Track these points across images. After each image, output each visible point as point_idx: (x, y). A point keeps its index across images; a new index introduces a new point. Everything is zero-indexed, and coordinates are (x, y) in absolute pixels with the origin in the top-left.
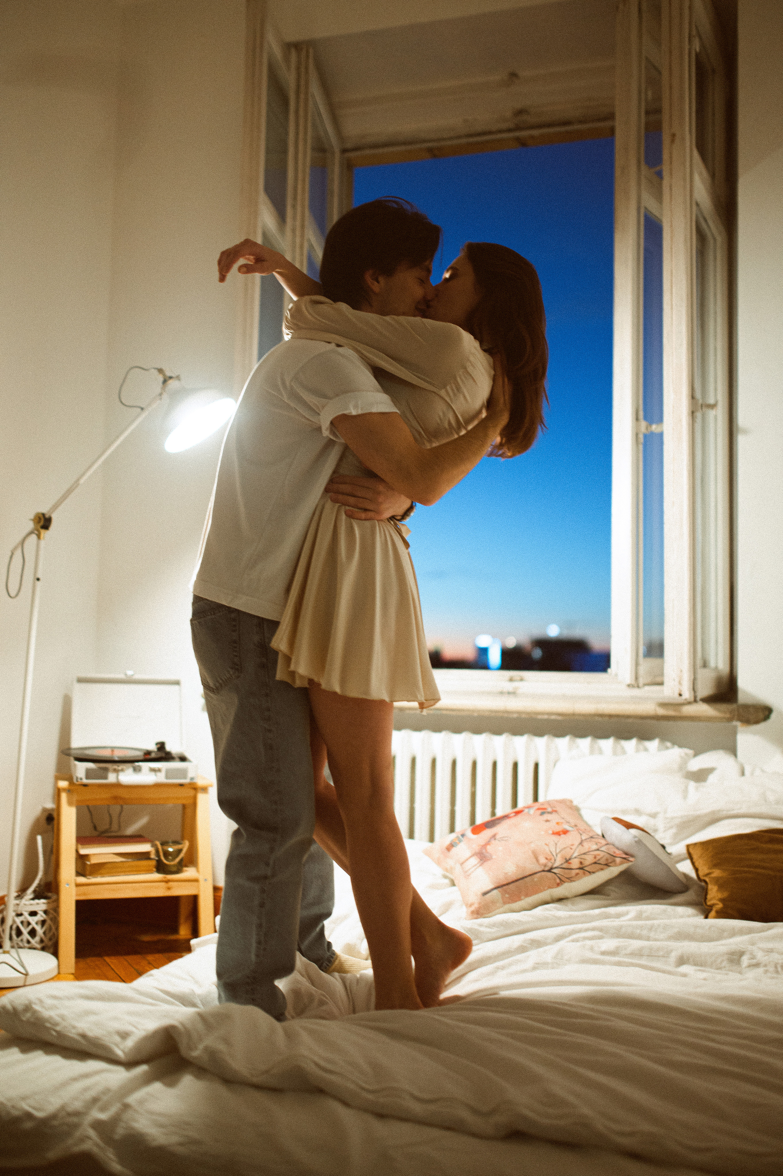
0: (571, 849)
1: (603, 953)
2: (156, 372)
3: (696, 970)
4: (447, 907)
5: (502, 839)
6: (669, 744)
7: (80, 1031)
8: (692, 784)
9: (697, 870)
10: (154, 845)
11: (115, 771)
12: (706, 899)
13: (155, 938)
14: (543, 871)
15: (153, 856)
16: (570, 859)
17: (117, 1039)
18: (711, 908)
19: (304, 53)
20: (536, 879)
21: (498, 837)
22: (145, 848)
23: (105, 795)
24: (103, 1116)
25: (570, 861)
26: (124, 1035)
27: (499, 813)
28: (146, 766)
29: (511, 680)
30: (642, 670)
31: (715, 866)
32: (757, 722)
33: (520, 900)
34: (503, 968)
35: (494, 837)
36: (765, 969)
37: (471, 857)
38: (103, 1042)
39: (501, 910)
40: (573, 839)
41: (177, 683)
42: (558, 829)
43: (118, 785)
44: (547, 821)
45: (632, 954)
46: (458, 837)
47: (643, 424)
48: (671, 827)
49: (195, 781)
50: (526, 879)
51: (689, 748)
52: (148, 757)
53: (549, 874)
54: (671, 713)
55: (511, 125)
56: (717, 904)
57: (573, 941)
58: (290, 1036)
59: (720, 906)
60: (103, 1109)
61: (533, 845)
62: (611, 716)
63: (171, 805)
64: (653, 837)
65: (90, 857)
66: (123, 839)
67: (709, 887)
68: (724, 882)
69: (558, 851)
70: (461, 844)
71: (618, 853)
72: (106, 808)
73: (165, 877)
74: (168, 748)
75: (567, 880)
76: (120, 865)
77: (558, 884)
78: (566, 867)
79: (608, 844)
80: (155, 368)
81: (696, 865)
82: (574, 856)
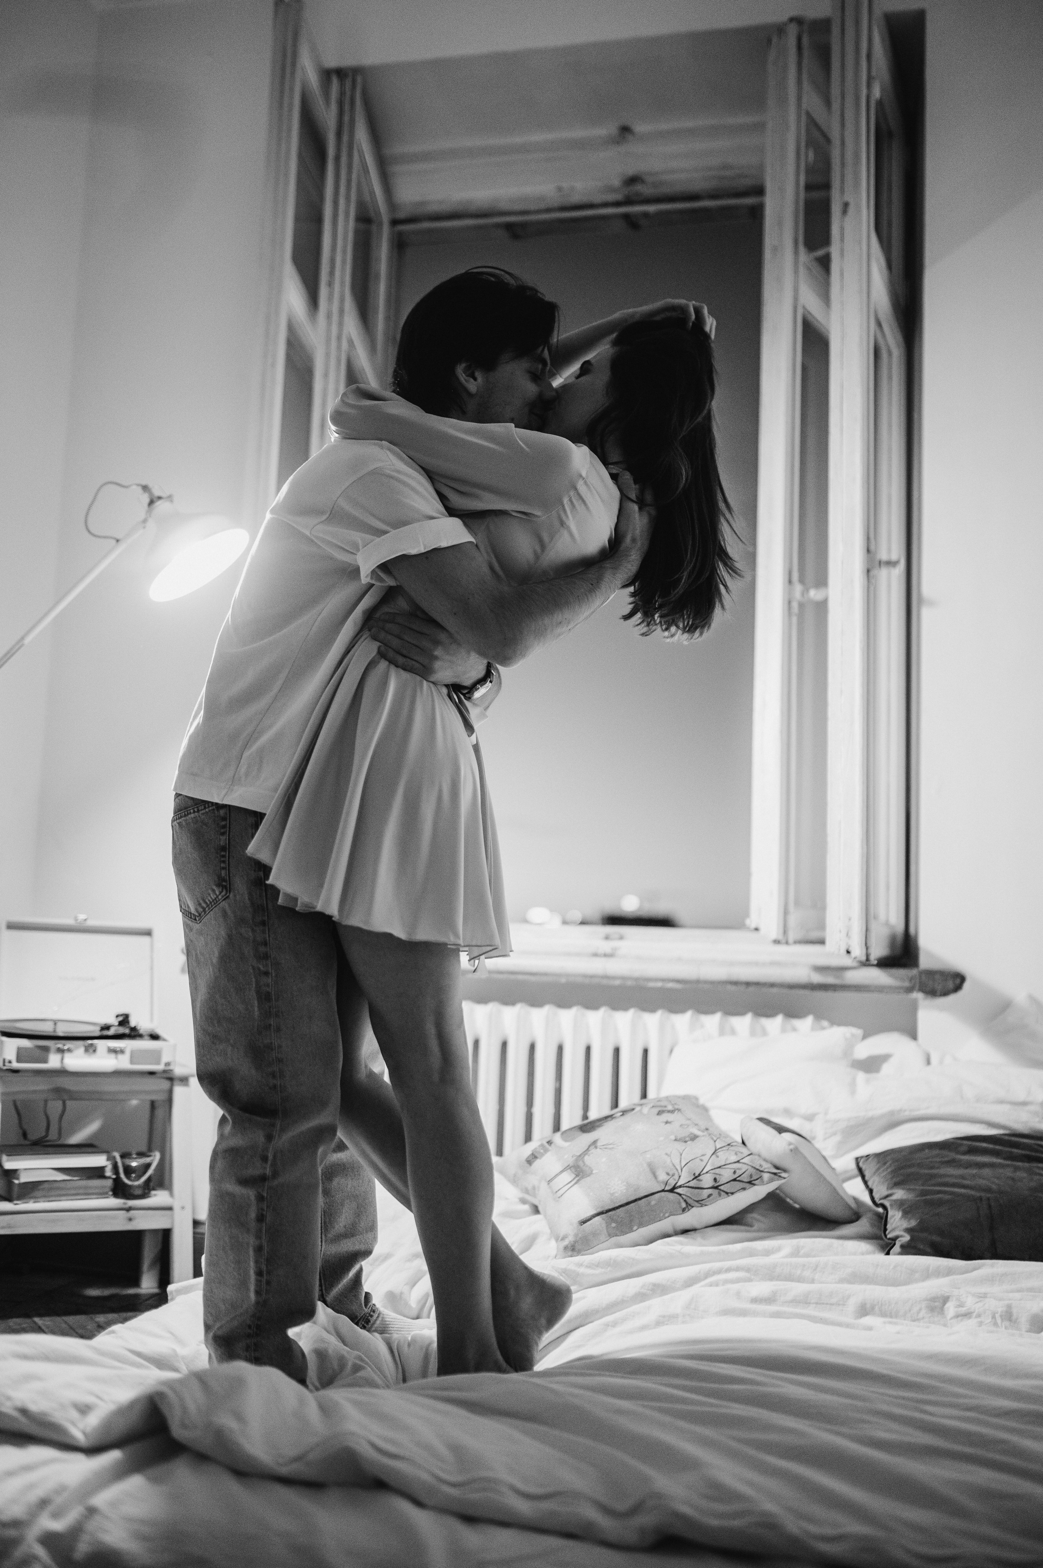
0: (702, 1160)
1: (755, 1300)
2: (140, 490)
3: (885, 1323)
4: (530, 1241)
5: (605, 1147)
6: (825, 1023)
7: (19, 1404)
8: (861, 1076)
9: (871, 1191)
10: (110, 1158)
11: (60, 1051)
12: (885, 1230)
13: (107, 1292)
14: (663, 1191)
15: (109, 1173)
16: (699, 1175)
17: (74, 1414)
18: (893, 1242)
19: (348, 84)
20: (653, 1203)
21: (599, 1144)
22: (98, 1160)
23: (42, 1085)
24: (58, 1526)
25: (700, 1178)
26: (84, 1409)
27: (593, 1115)
28: (102, 1045)
29: (607, 938)
30: (792, 920)
31: (897, 1185)
32: (945, 994)
33: (631, 1231)
34: (615, 1324)
35: (595, 1143)
36: (979, 1320)
37: (562, 1172)
38: (53, 1420)
39: (605, 1245)
40: (704, 1147)
41: (148, 933)
42: (683, 1133)
43: (62, 1072)
44: (668, 1122)
45: (795, 1302)
46: (538, 1148)
47: (798, 588)
48: (835, 1134)
49: (171, 1067)
50: (639, 1202)
51: (858, 1026)
52: (105, 1033)
53: (671, 1196)
54: (830, 980)
55: (618, 197)
56: (901, 1236)
57: (711, 1285)
58: (325, 1409)
59: (907, 1238)
60: (56, 1515)
61: (648, 1156)
62: (748, 984)
63: (134, 1102)
64: (813, 1145)
65: (18, 1172)
66: (67, 1149)
67: (890, 1213)
68: (911, 1207)
69: (683, 1165)
70: (548, 1154)
71: (767, 1166)
72: (42, 1104)
73: (125, 1204)
74: (133, 1023)
75: (696, 1204)
76: (62, 1185)
77: (684, 1210)
78: (695, 1186)
79: (751, 1154)
80: (138, 485)
81: (870, 1184)
82: (705, 1171)
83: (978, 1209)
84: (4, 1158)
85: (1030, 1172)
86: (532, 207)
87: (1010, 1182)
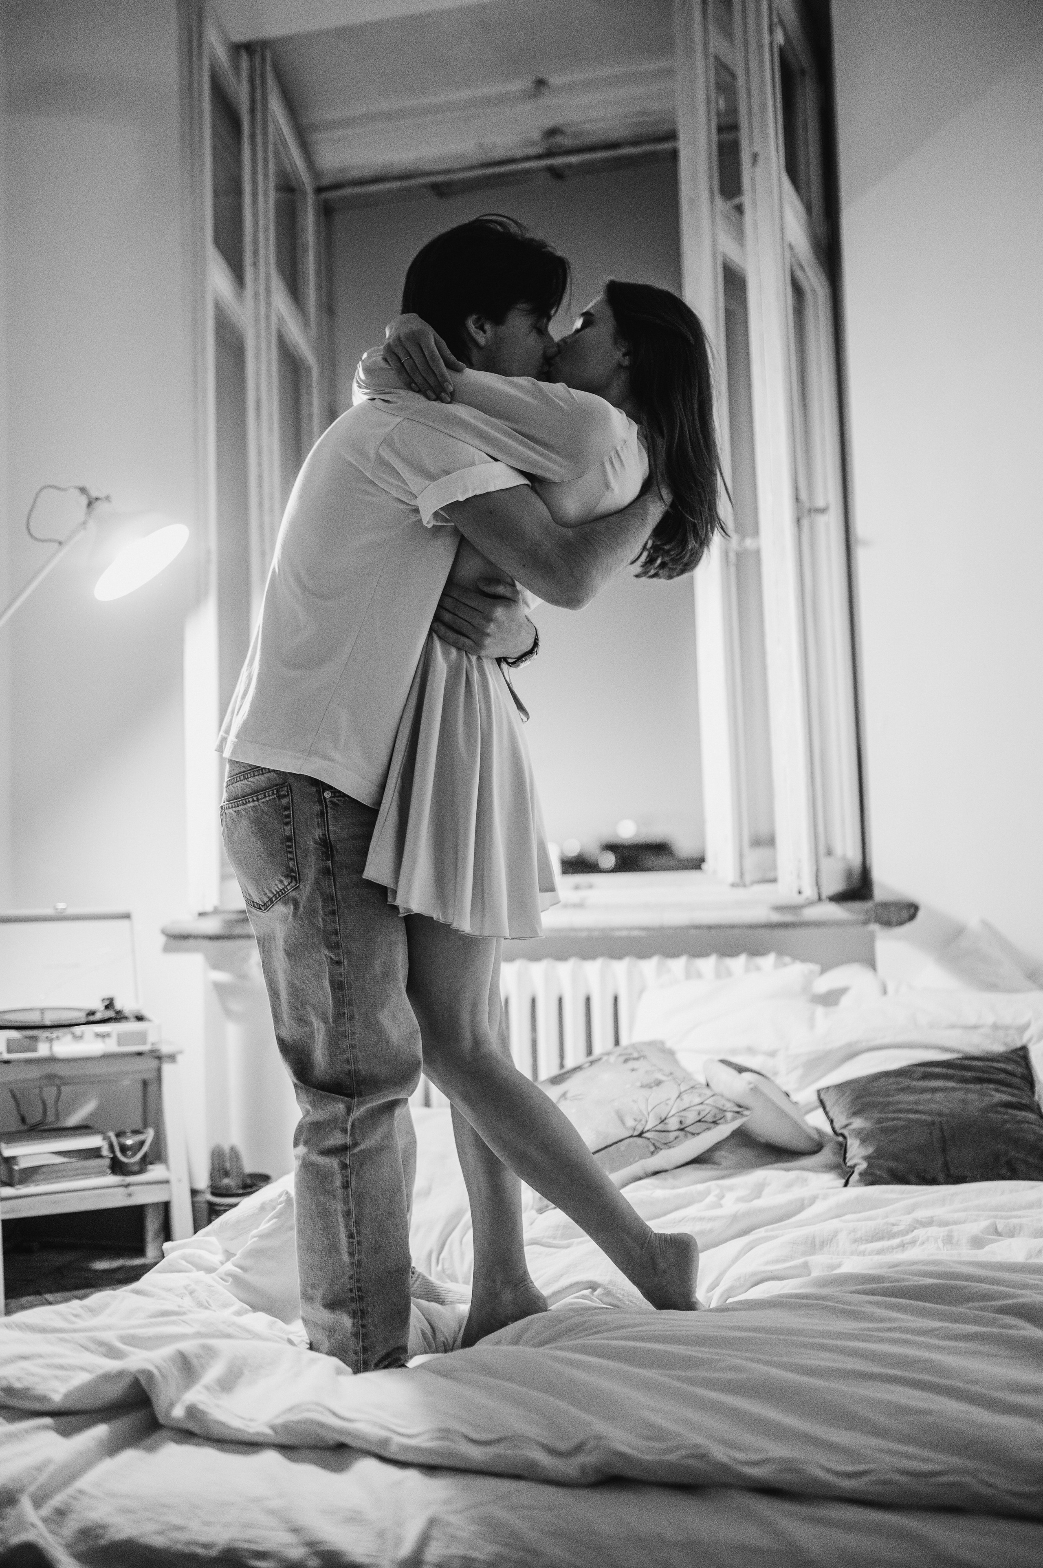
0: (667, 1104)
2: (77, 493)
5: (575, 1098)
6: (787, 959)
8: (820, 1010)
9: (832, 1122)
10: (107, 1138)
11: (48, 1039)
12: (845, 1159)
14: (631, 1136)
15: (105, 1152)
16: (665, 1119)
18: (852, 1171)
19: (257, 58)
20: (622, 1149)
21: (569, 1095)
22: (94, 1141)
23: (33, 1073)
25: (666, 1121)
27: (570, 1064)
28: (89, 1031)
29: (577, 888)
30: (749, 863)
31: (855, 1114)
32: (901, 923)
40: (669, 1091)
41: (127, 916)
42: (648, 1079)
43: (52, 1060)
44: (633, 1070)
47: (735, 539)
48: (797, 1068)
49: (158, 1047)
50: (609, 1149)
51: (815, 962)
52: (91, 1019)
53: (640, 1141)
54: (788, 918)
55: (540, 150)
56: (860, 1164)
59: (863, 1166)
61: (616, 1103)
62: (710, 927)
63: (126, 1082)
64: (772, 1082)
65: (18, 1159)
66: (64, 1133)
67: (849, 1142)
68: (867, 1135)
69: (650, 1108)
71: (729, 1106)
72: (37, 1091)
73: (123, 1180)
74: (118, 1005)
75: (664, 1146)
76: (61, 1167)
77: (652, 1153)
78: (662, 1129)
79: (715, 1095)
80: (76, 487)
81: (831, 1114)
82: (671, 1114)
83: (931, 1133)
84: (3, 1145)
85: (981, 1093)
86: (454, 166)
87: (962, 1105)
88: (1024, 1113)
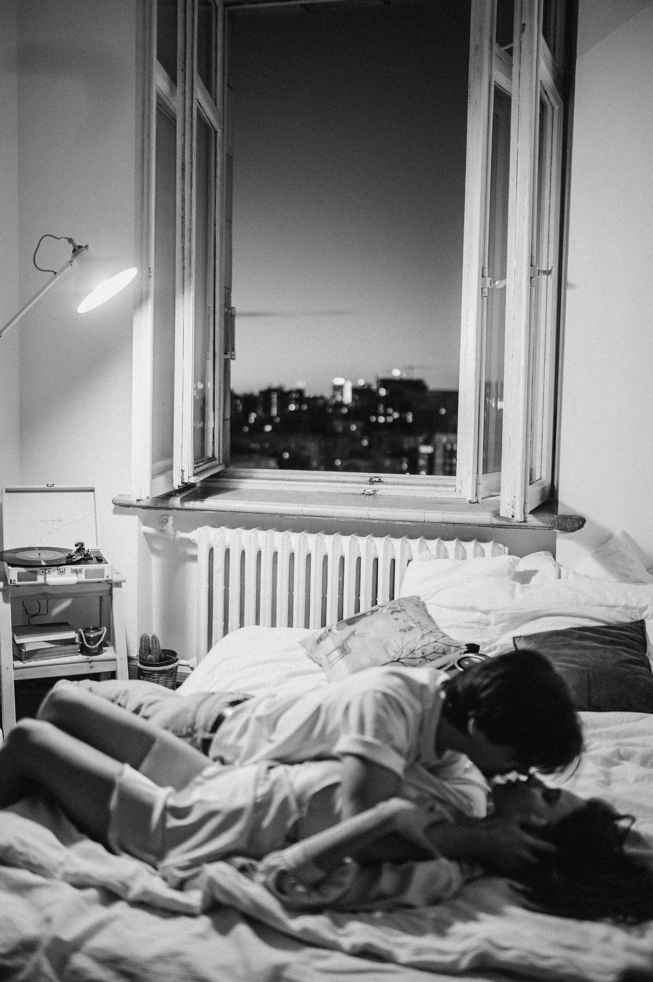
0: (415, 642)
2: (67, 241)
5: (359, 635)
8: (518, 586)
10: (78, 633)
11: (43, 573)
15: (77, 641)
16: (414, 650)
21: (356, 633)
22: (70, 635)
23: (34, 592)
25: (414, 652)
27: (362, 610)
28: (68, 568)
30: (481, 488)
32: (573, 530)
35: (353, 633)
37: (334, 650)
40: (416, 634)
41: (92, 490)
42: (405, 626)
43: (46, 586)
44: (396, 619)
46: (326, 632)
47: (488, 280)
49: (110, 578)
52: (70, 561)
54: (503, 522)
61: (384, 641)
62: (454, 524)
63: (90, 598)
65: (24, 645)
66: (52, 628)
69: (404, 644)
70: (329, 638)
73: (88, 658)
74: (86, 550)
76: (50, 650)
78: (411, 657)
79: (444, 636)
80: (66, 238)
82: (416, 648)
83: (582, 678)
87: (602, 660)
88: (639, 667)
